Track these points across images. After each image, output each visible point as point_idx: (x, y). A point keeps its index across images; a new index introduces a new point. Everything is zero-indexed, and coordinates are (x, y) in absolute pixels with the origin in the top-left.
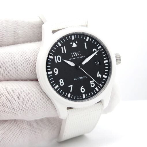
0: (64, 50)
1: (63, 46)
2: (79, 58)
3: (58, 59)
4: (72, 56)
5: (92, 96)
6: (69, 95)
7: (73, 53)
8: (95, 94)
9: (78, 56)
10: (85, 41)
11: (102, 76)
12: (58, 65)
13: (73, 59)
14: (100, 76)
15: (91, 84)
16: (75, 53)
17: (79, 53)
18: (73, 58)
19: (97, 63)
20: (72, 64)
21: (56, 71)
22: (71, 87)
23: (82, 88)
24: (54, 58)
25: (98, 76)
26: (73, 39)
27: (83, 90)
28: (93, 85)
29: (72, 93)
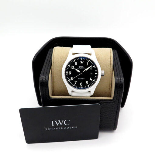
0: (76, 64)
1: (76, 61)
3: (72, 67)
5: (85, 88)
6: (74, 85)
7: (80, 66)
8: (87, 88)
9: (82, 68)
10: (88, 61)
11: (92, 80)
12: (71, 70)
13: (80, 69)
14: (91, 80)
15: (86, 82)
17: (83, 67)
19: (92, 73)
20: (79, 71)
21: (70, 73)
22: (76, 82)
23: (81, 84)
24: (70, 66)
25: (90, 79)
26: (82, 59)
27: (81, 85)
28: (87, 83)
29: (75, 85)
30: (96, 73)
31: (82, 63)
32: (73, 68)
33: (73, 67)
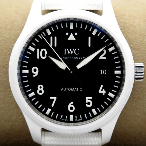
0: (53, 42)
1: (53, 35)
2: (75, 58)
3: (41, 54)
4: (65, 54)
5: (84, 120)
6: (49, 110)
7: (68, 49)
8: (89, 118)
9: (74, 55)
10: (90, 34)
11: (107, 94)
12: (40, 63)
13: (66, 58)
14: (104, 92)
15: (87, 101)
16: (70, 49)
17: (77, 52)
18: (65, 56)
19: (104, 72)
21: (35, 70)
22: (53, 100)
23: (70, 105)
24: (36, 51)
25: (100, 92)
26: (72, 27)
27: (71, 108)
28: (89, 104)
29: (53, 109)
30: (116, 72)
31: (72, 38)
32: (44, 56)
33: (44, 52)
